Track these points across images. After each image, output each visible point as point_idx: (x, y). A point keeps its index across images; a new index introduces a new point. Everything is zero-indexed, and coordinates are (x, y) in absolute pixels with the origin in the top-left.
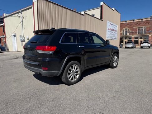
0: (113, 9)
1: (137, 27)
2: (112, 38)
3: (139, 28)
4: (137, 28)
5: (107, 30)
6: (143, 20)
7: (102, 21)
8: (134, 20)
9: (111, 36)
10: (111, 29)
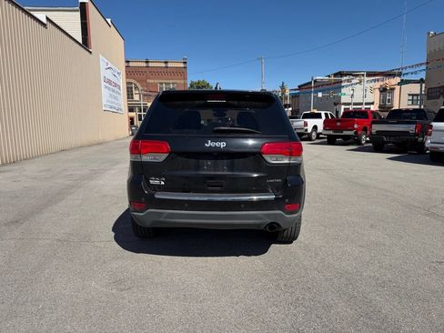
0: (109, 20)
1: (156, 81)
2: (115, 108)
3: (161, 84)
4: (156, 85)
5: (103, 84)
6: (169, 65)
7: (91, 52)
8: (147, 62)
9: (112, 102)
10: (109, 82)
